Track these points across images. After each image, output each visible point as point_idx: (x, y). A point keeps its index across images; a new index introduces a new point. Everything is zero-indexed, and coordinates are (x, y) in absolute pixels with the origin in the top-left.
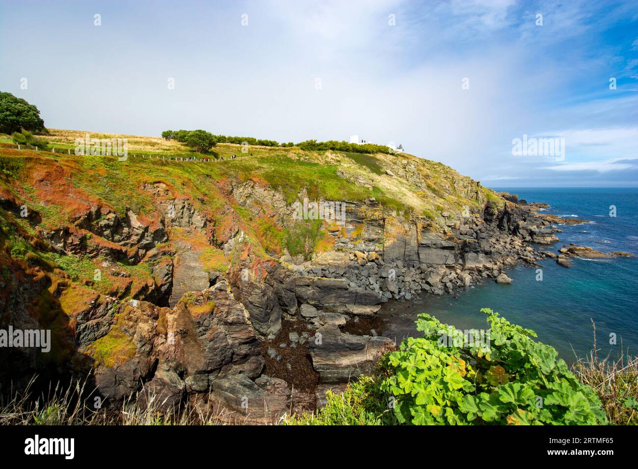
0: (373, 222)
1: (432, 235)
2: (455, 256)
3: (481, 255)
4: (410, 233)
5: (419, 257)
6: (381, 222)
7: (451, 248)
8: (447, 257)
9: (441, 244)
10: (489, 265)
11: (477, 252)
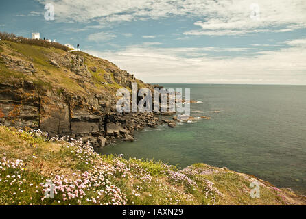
0: (29, 102)
1: (82, 111)
2: (99, 126)
3: (118, 124)
4: (64, 110)
5: (71, 129)
6: (37, 102)
7: (96, 121)
8: (93, 128)
9: (89, 118)
10: (123, 130)
11: (115, 122)
